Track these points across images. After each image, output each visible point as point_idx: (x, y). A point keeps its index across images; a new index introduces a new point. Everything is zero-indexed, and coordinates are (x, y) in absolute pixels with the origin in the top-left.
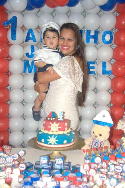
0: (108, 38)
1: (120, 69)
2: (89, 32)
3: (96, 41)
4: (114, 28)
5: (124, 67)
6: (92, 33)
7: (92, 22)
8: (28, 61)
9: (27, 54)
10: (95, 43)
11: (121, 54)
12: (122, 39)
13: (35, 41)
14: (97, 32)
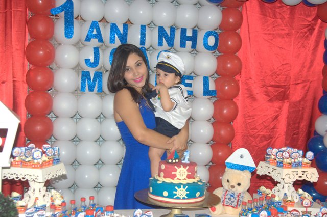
0: (211, 41)
1: (227, 88)
2: (184, 31)
3: (194, 46)
4: (217, 29)
5: (233, 84)
6: (189, 33)
7: (187, 16)
8: (89, 72)
9: (87, 61)
10: (192, 48)
11: (229, 65)
12: (230, 43)
13: (101, 40)
14: (195, 32)
